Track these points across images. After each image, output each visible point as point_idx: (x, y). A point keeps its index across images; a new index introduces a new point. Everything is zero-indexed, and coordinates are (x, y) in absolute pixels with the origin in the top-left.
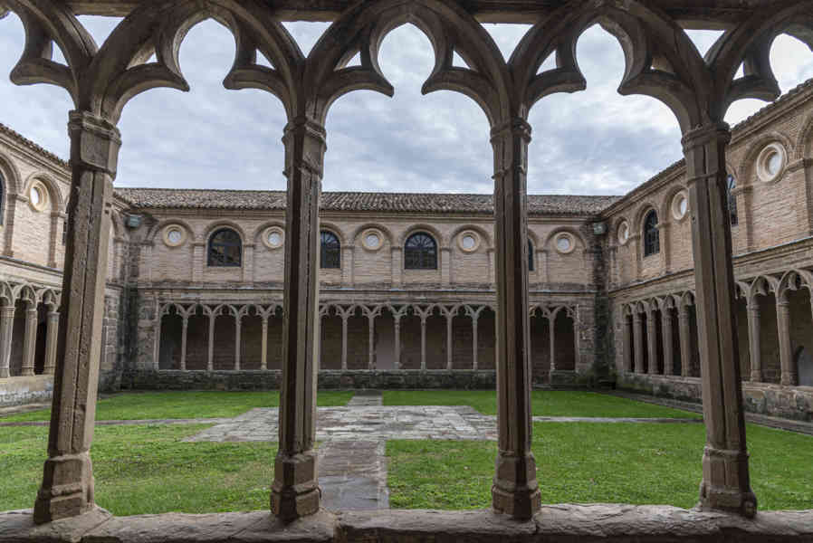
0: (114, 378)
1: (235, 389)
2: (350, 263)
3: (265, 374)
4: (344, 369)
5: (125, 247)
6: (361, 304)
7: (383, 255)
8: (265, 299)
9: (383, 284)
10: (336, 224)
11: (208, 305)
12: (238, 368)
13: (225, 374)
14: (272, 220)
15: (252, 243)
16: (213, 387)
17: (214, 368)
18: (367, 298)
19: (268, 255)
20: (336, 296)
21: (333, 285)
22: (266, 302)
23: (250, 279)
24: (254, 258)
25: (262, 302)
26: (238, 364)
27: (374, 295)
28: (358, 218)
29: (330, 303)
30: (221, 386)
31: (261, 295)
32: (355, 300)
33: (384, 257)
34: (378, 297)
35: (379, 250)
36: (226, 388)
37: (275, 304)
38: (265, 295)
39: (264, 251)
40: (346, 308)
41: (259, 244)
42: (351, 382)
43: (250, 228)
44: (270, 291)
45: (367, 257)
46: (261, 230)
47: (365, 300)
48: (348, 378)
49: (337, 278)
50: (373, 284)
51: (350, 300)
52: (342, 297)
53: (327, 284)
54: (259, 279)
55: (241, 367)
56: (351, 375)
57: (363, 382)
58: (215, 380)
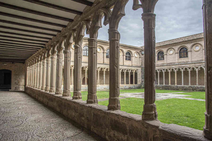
0: (141, 86)
1: (163, 89)
2: (190, 55)
3: (170, 86)
4: (190, 85)
5: (142, 59)
6: (193, 67)
7: (200, 52)
8: (169, 67)
9: (201, 61)
10: (186, 45)
11: (158, 70)
12: (164, 84)
13: (161, 86)
14: (170, 47)
15: (166, 54)
16: (159, 89)
17: (160, 84)
18: (195, 65)
19: (170, 56)
20: (186, 65)
21: (186, 62)
22: (170, 68)
23: (166, 63)
24: (167, 57)
25: (169, 68)
26: (164, 83)
27: (197, 64)
28: (192, 42)
29: (185, 67)
30: (161, 88)
31: (168, 66)
32: (192, 66)
33: (201, 52)
34: (199, 64)
35: (199, 50)
36: (162, 89)
37: (172, 68)
38: (169, 66)
39: (169, 55)
40: (190, 68)
41: (168, 54)
42: (191, 89)
43: (165, 50)
44: (170, 65)
45: (196, 53)
46: (168, 50)
47: (195, 66)
48: (191, 88)
49: (187, 60)
50: (198, 61)
51: (191, 66)
52: (188, 65)
53: (185, 62)
54: (168, 62)
55: (165, 84)
56: (191, 87)
57: (195, 89)
58: (159, 87)
